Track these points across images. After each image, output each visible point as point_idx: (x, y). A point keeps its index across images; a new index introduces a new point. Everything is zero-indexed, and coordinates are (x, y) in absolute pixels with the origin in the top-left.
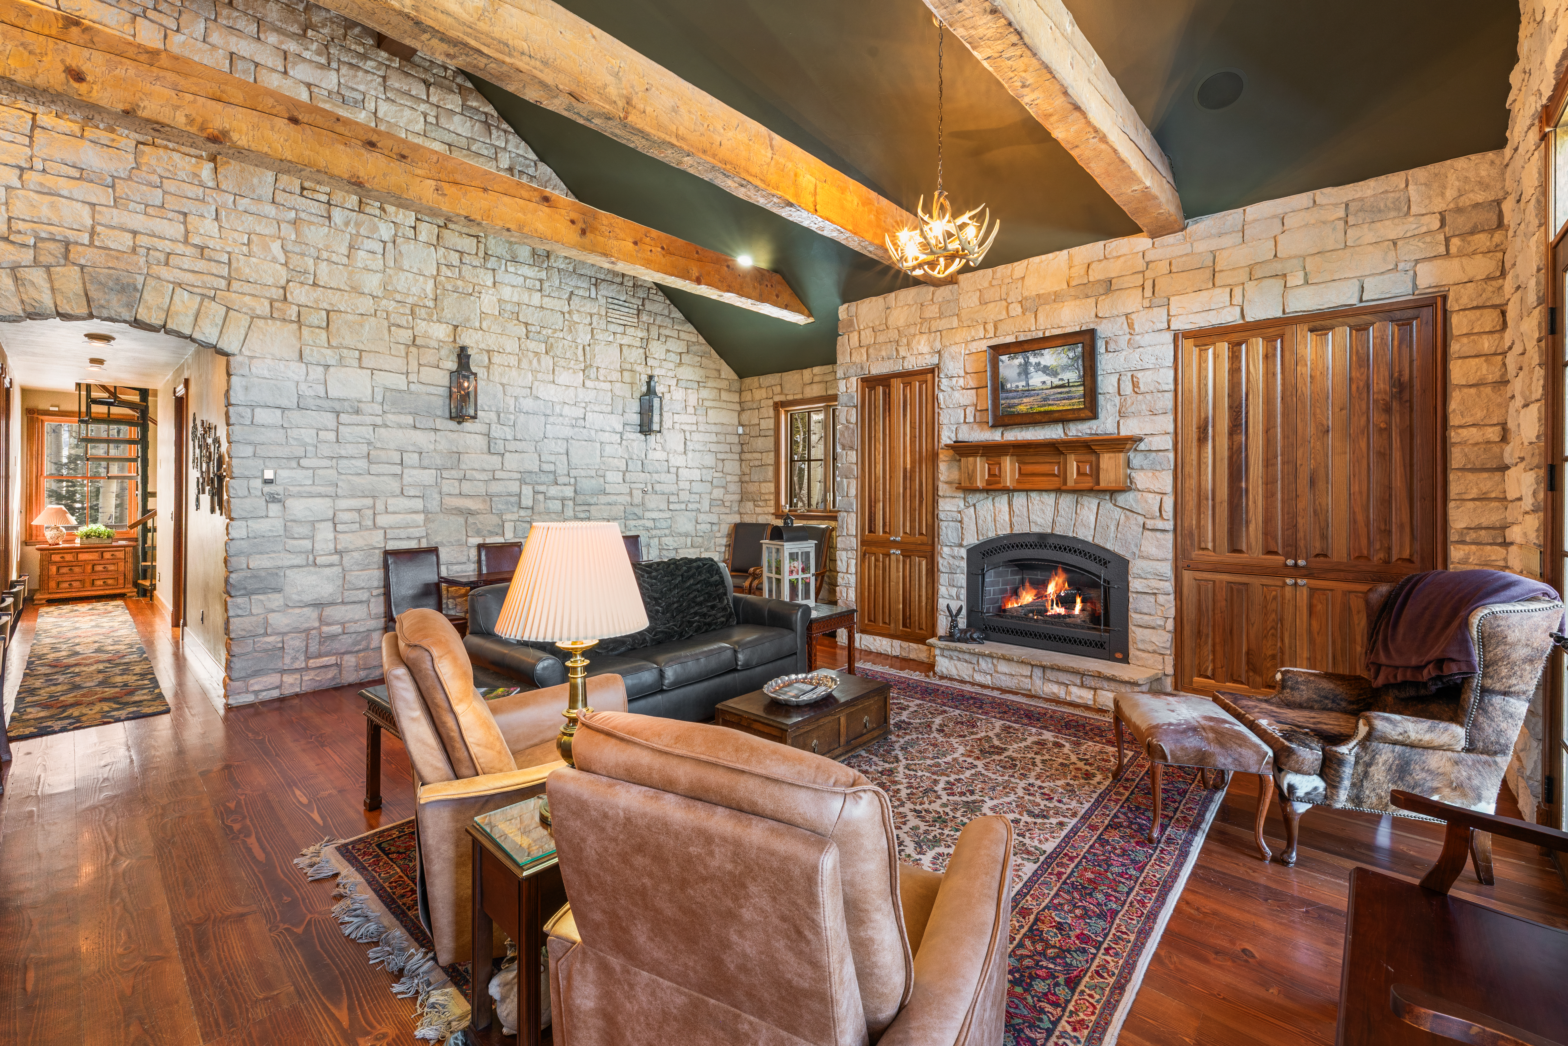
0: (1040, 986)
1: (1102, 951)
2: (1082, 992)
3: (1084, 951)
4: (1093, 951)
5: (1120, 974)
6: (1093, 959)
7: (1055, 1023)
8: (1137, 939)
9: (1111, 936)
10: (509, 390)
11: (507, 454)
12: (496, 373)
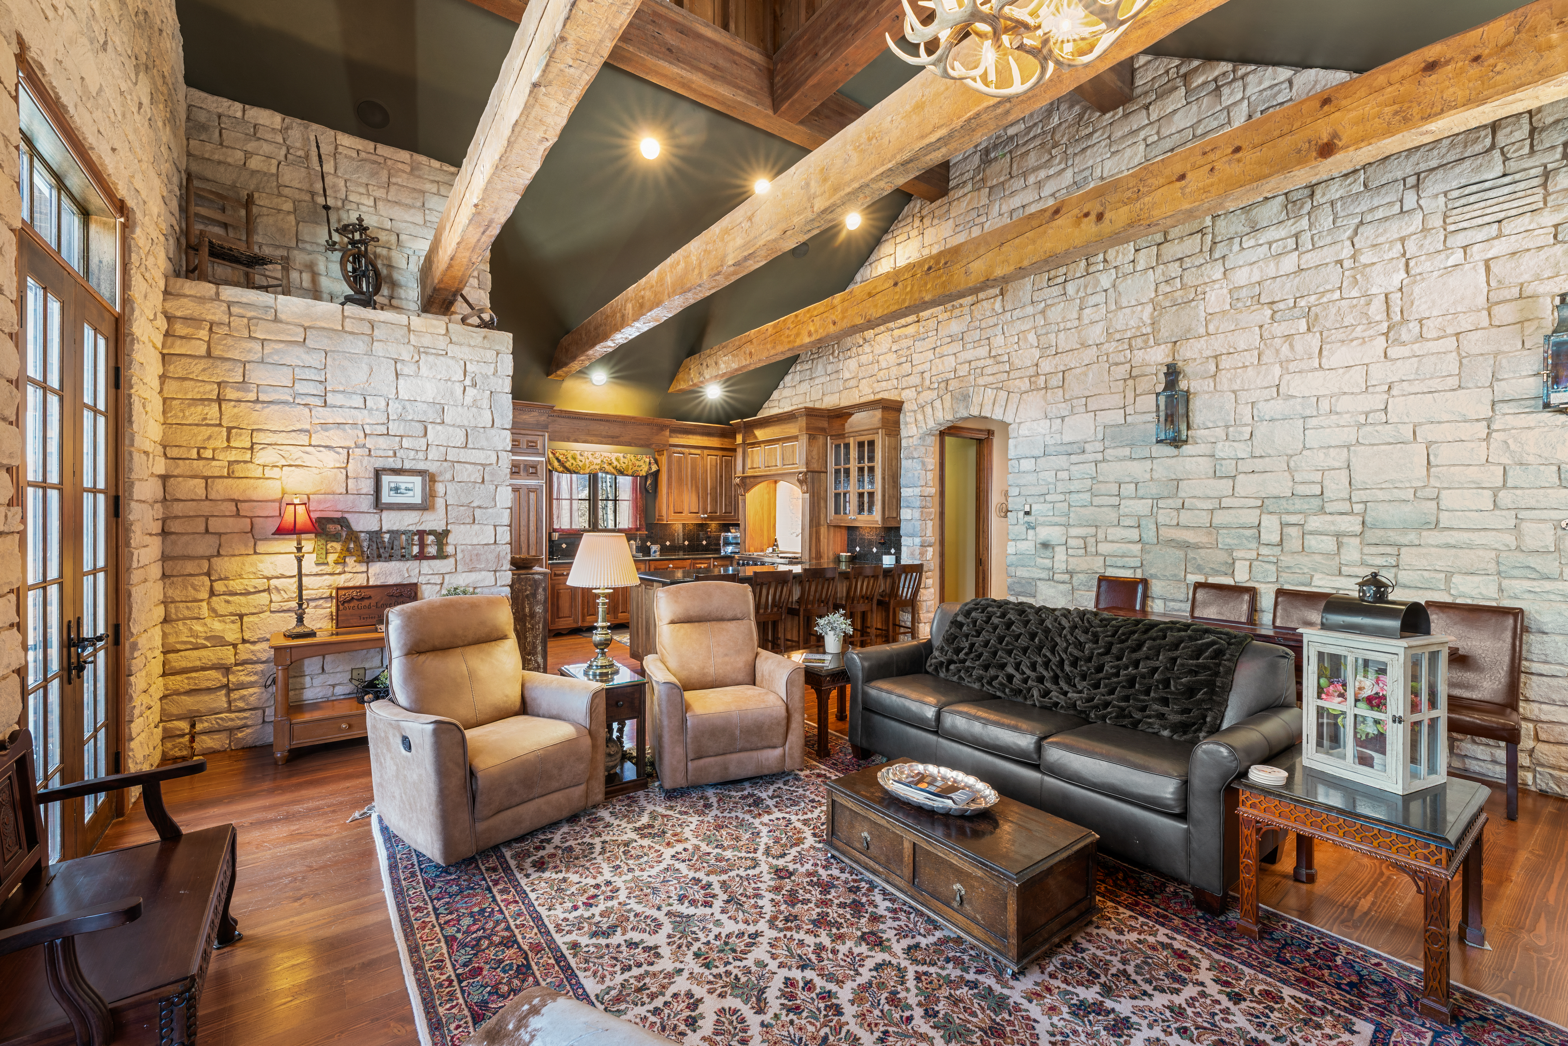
0: (466, 921)
1: (453, 977)
2: (439, 941)
3: (465, 965)
4: (459, 971)
5: (425, 975)
6: (454, 966)
7: (437, 916)
8: (437, 1013)
9: (459, 995)
10: (1243, 397)
11: (1240, 478)
12: (1224, 380)
